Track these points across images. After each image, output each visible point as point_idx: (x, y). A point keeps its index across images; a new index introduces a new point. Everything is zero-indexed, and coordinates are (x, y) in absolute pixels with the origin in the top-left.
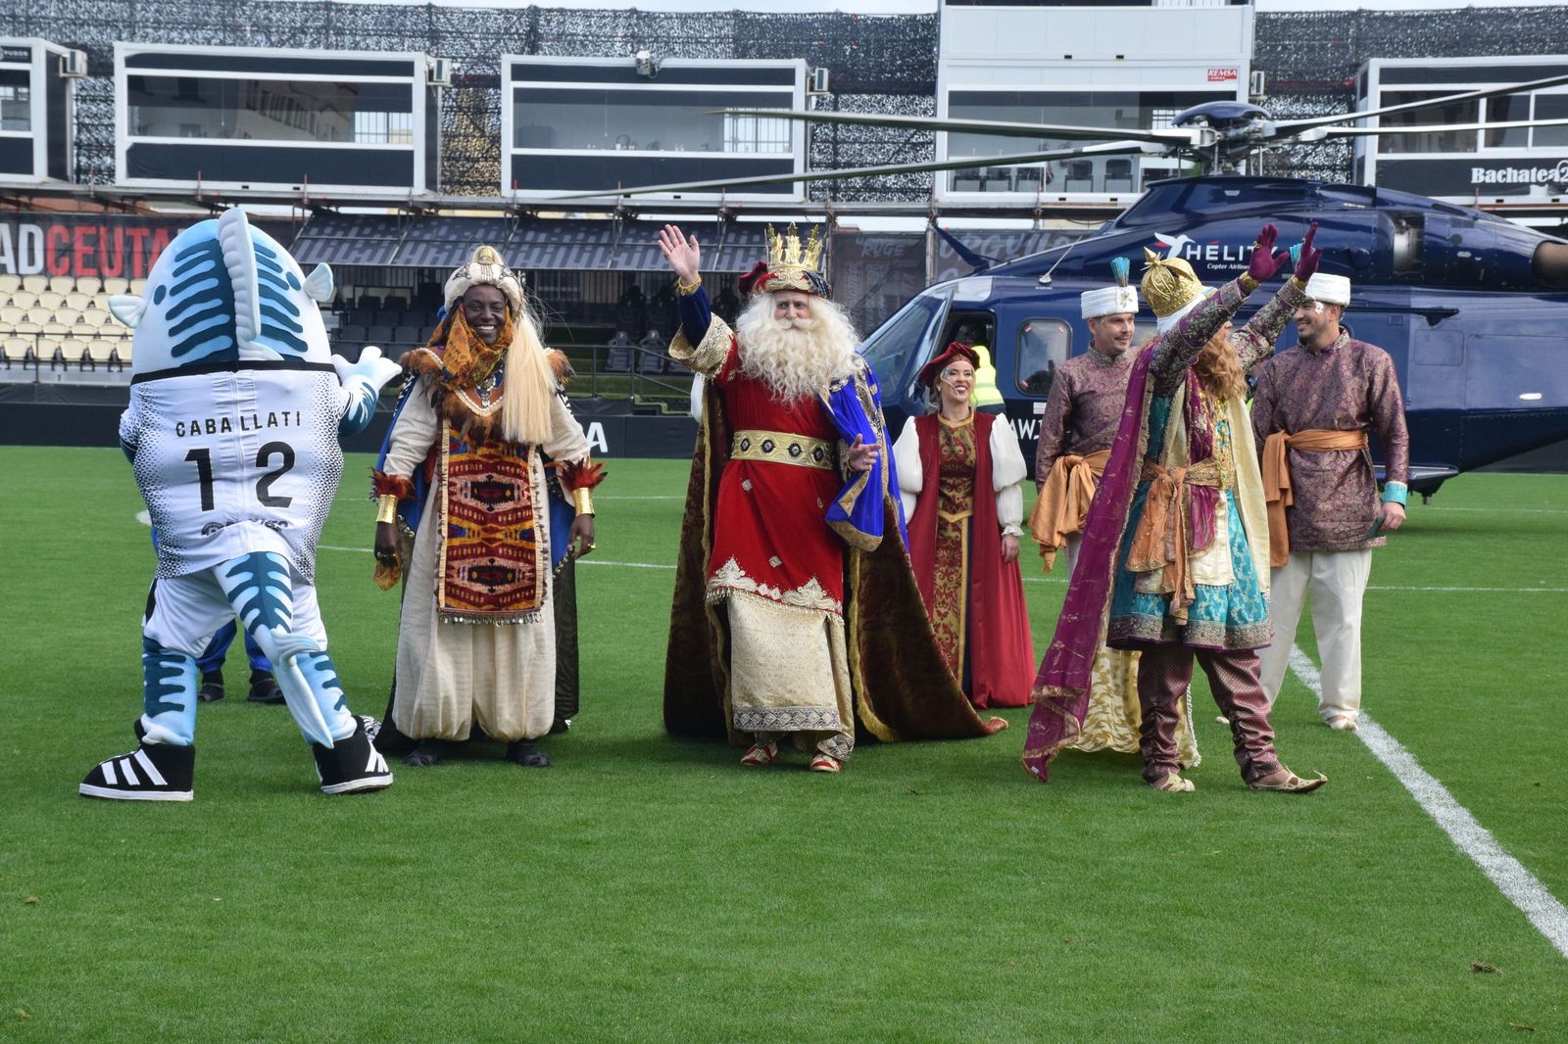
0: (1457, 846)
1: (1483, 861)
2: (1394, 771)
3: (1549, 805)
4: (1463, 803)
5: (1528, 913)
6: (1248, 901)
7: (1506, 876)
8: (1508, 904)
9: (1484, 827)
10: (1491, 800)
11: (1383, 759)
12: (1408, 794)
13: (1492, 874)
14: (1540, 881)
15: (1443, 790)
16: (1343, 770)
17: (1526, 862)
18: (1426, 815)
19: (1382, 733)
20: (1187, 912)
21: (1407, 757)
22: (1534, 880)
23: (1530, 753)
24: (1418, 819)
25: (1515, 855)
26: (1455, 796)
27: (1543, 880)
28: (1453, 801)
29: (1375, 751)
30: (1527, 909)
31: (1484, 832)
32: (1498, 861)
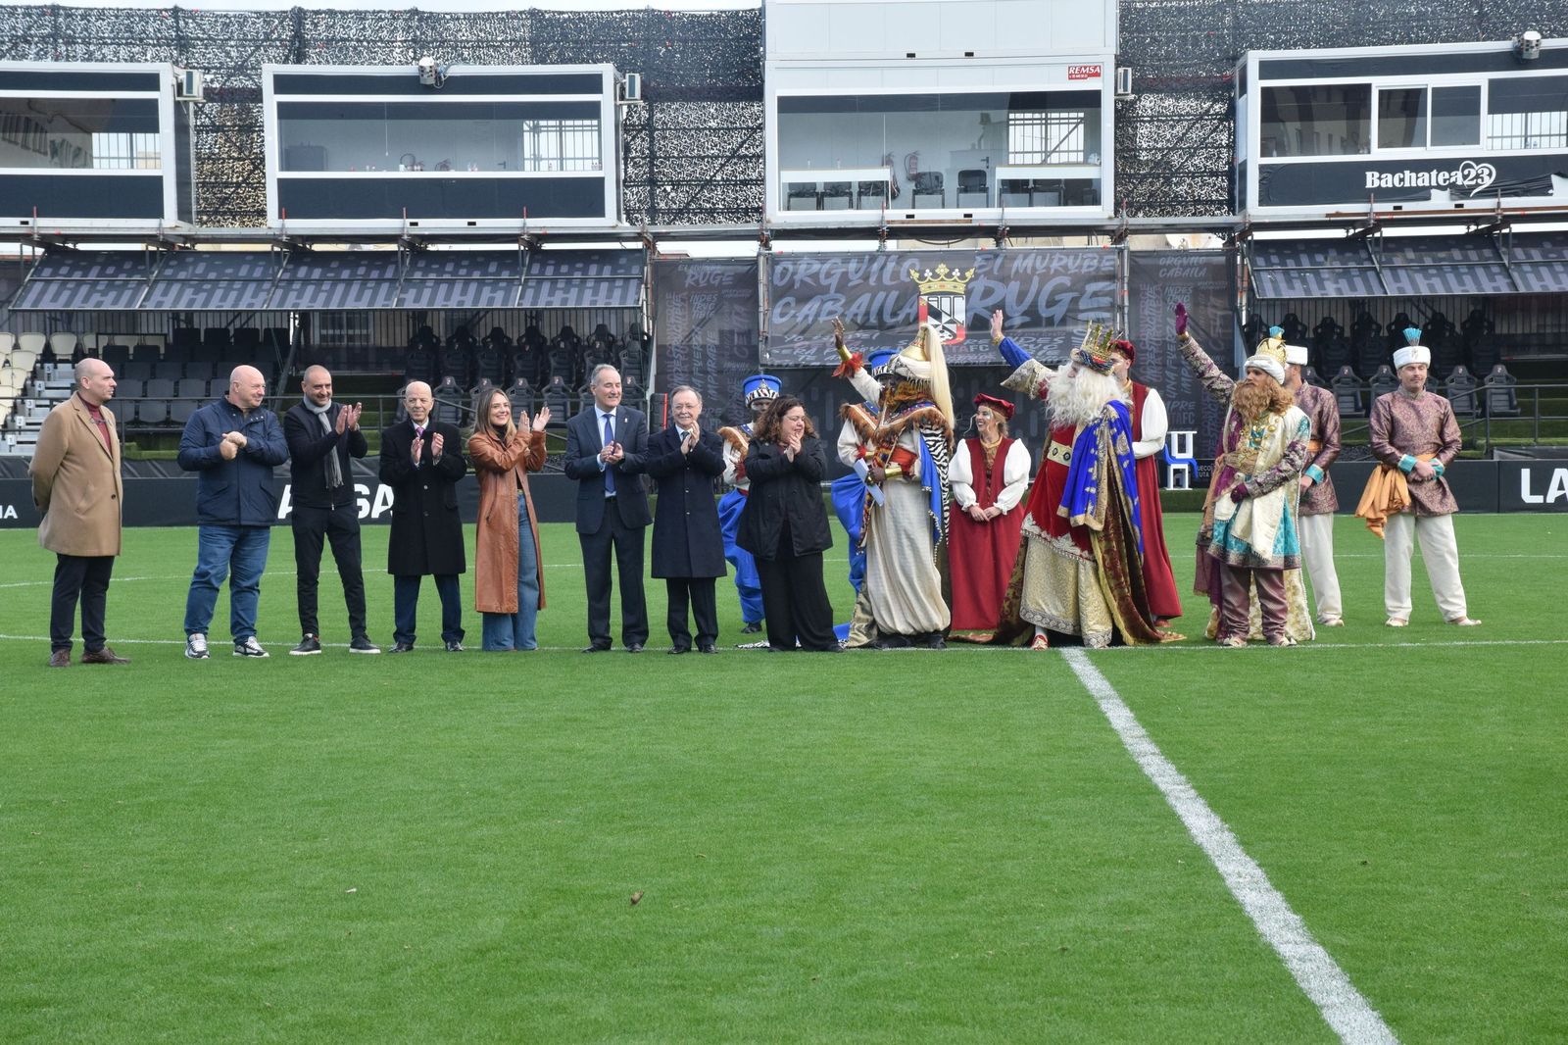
0: (1261, 935)
1: (1286, 950)
2: (1210, 852)
3: (1372, 886)
4: (1277, 887)
5: (1322, 1007)
6: (1015, 1005)
7: (1308, 967)
8: (1303, 999)
9: (1295, 913)
10: (1310, 882)
11: (1200, 839)
12: (1220, 878)
13: (1294, 965)
14: (1343, 970)
15: (1259, 872)
16: (1154, 854)
17: (1335, 951)
18: (1236, 902)
19: (1206, 810)
20: (947, 1020)
21: (1228, 838)
22: (1338, 969)
23: (1364, 828)
24: (1225, 906)
25: (1323, 944)
26: (1270, 879)
27: (1347, 969)
28: (1268, 885)
29: (1194, 831)
30: (1322, 1002)
31: (1294, 919)
32: (1302, 950)
